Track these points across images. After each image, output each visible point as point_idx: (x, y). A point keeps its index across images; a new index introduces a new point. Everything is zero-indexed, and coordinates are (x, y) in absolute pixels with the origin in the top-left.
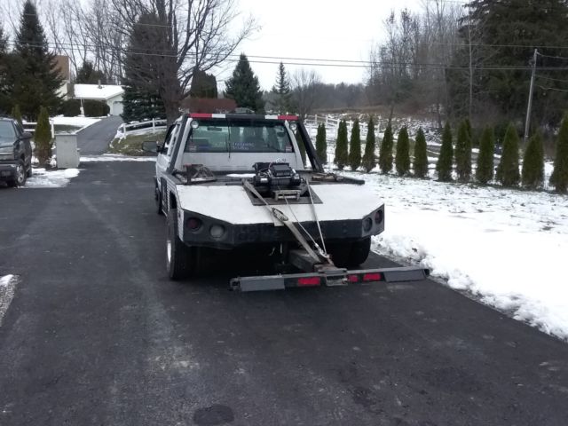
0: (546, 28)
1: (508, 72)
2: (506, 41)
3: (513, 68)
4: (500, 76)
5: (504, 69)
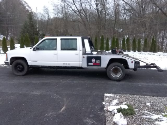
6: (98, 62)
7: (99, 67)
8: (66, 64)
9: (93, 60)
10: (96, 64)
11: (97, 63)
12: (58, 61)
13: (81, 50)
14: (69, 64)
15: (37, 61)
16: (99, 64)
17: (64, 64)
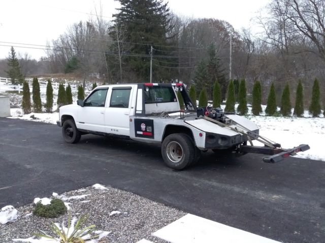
0: (153, 36)
1: (139, 57)
2: (135, 41)
3: (141, 56)
4: (135, 59)
5: (137, 55)
6: (149, 129)
7: (152, 140)
8: (114, 130)
9: (143, 126)
10: (146, 133)
11: (148, 132)
12: (105, 125)
13: (132, 108)
14: (117, 131)
15: (84, 123)
16: (151, 134)
17: (112, 130)
